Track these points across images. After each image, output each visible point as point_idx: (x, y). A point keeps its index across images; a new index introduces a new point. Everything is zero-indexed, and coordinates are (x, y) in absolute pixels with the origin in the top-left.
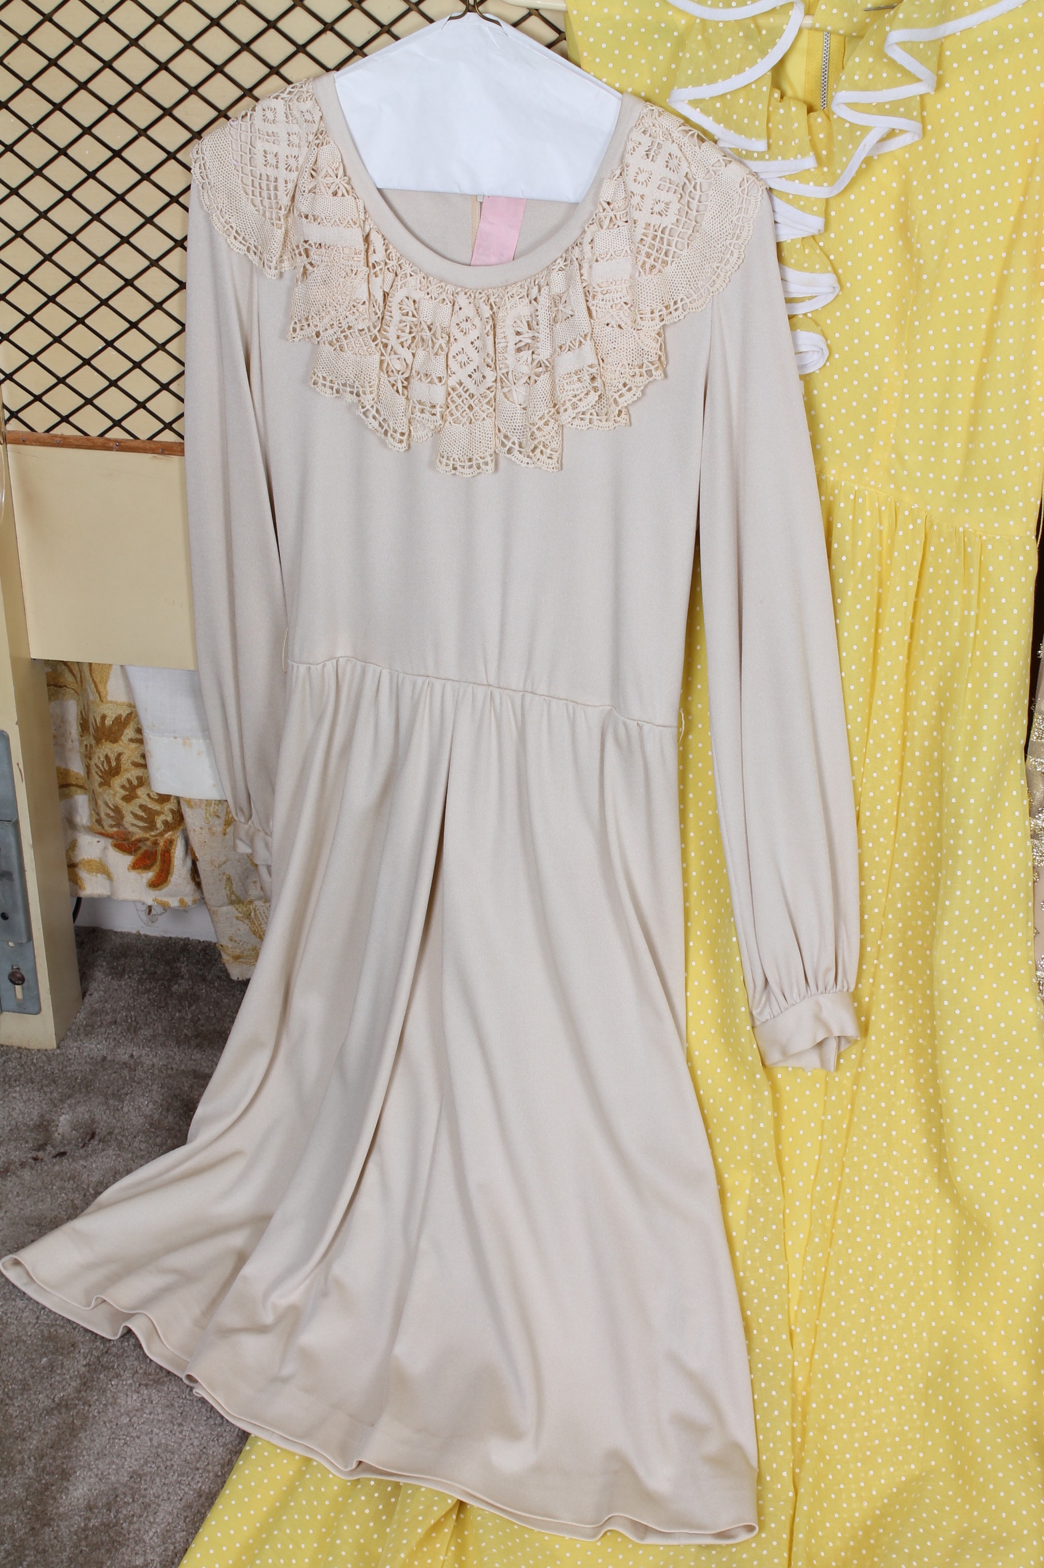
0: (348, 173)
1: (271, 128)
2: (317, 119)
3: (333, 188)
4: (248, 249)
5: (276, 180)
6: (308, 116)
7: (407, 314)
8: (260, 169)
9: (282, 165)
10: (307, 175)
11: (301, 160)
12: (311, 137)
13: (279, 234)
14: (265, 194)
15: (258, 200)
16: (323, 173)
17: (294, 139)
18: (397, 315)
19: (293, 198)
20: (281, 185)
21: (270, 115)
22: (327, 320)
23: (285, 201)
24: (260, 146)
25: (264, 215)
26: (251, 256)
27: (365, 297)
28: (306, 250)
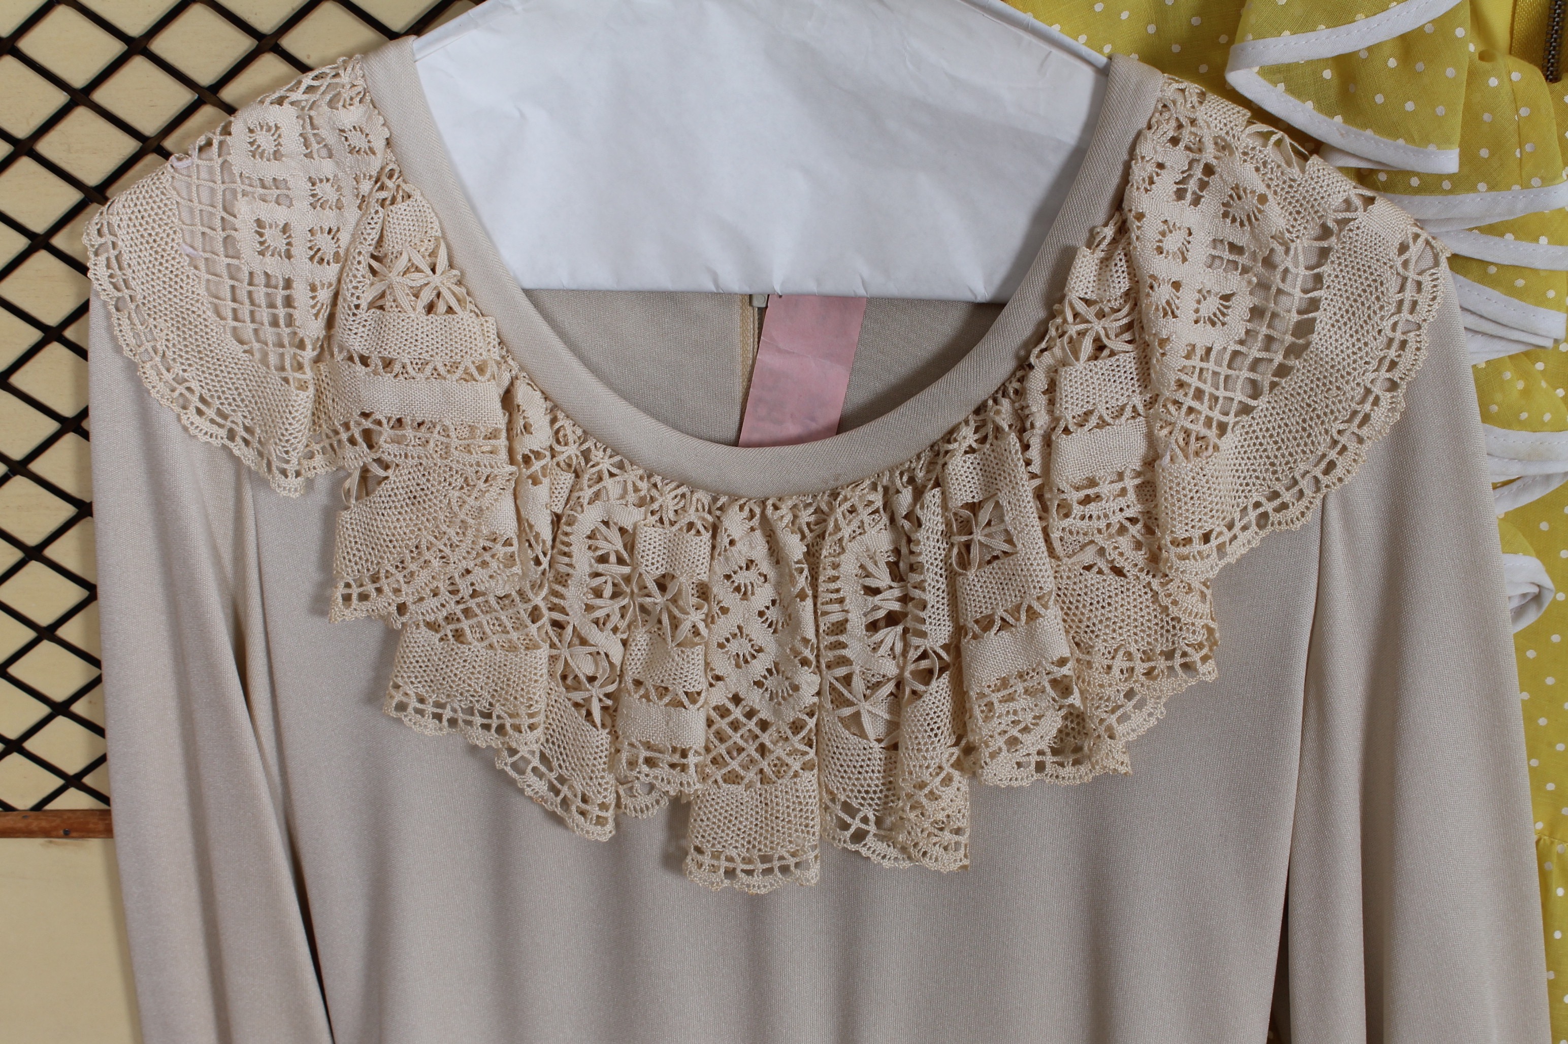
0: (459, 260)
1: (271, 170)
2: (379, 144)
3: (427, 296)
4: (231, 435)
5: (288, 284)
6: (357, 140)
7: (603, 559)
8: (250, 260)
9: (301, 251)
10: (363, 269)
11: (345, 238)
12: (366, 186)
13: (303, 401)
14: (264, 315)
15: (248, 330)
16: (402, 263)
17: (327, 191)
18: (583, 561)
19: (330, 323)
20: (300, 292)
21: (265, 141)
22: (423, 577)
23: (313, 329)
24: (245, 210)
25: (264, 361)
26: (238, 448)
27: (509, 527)
28: (368, 435)
